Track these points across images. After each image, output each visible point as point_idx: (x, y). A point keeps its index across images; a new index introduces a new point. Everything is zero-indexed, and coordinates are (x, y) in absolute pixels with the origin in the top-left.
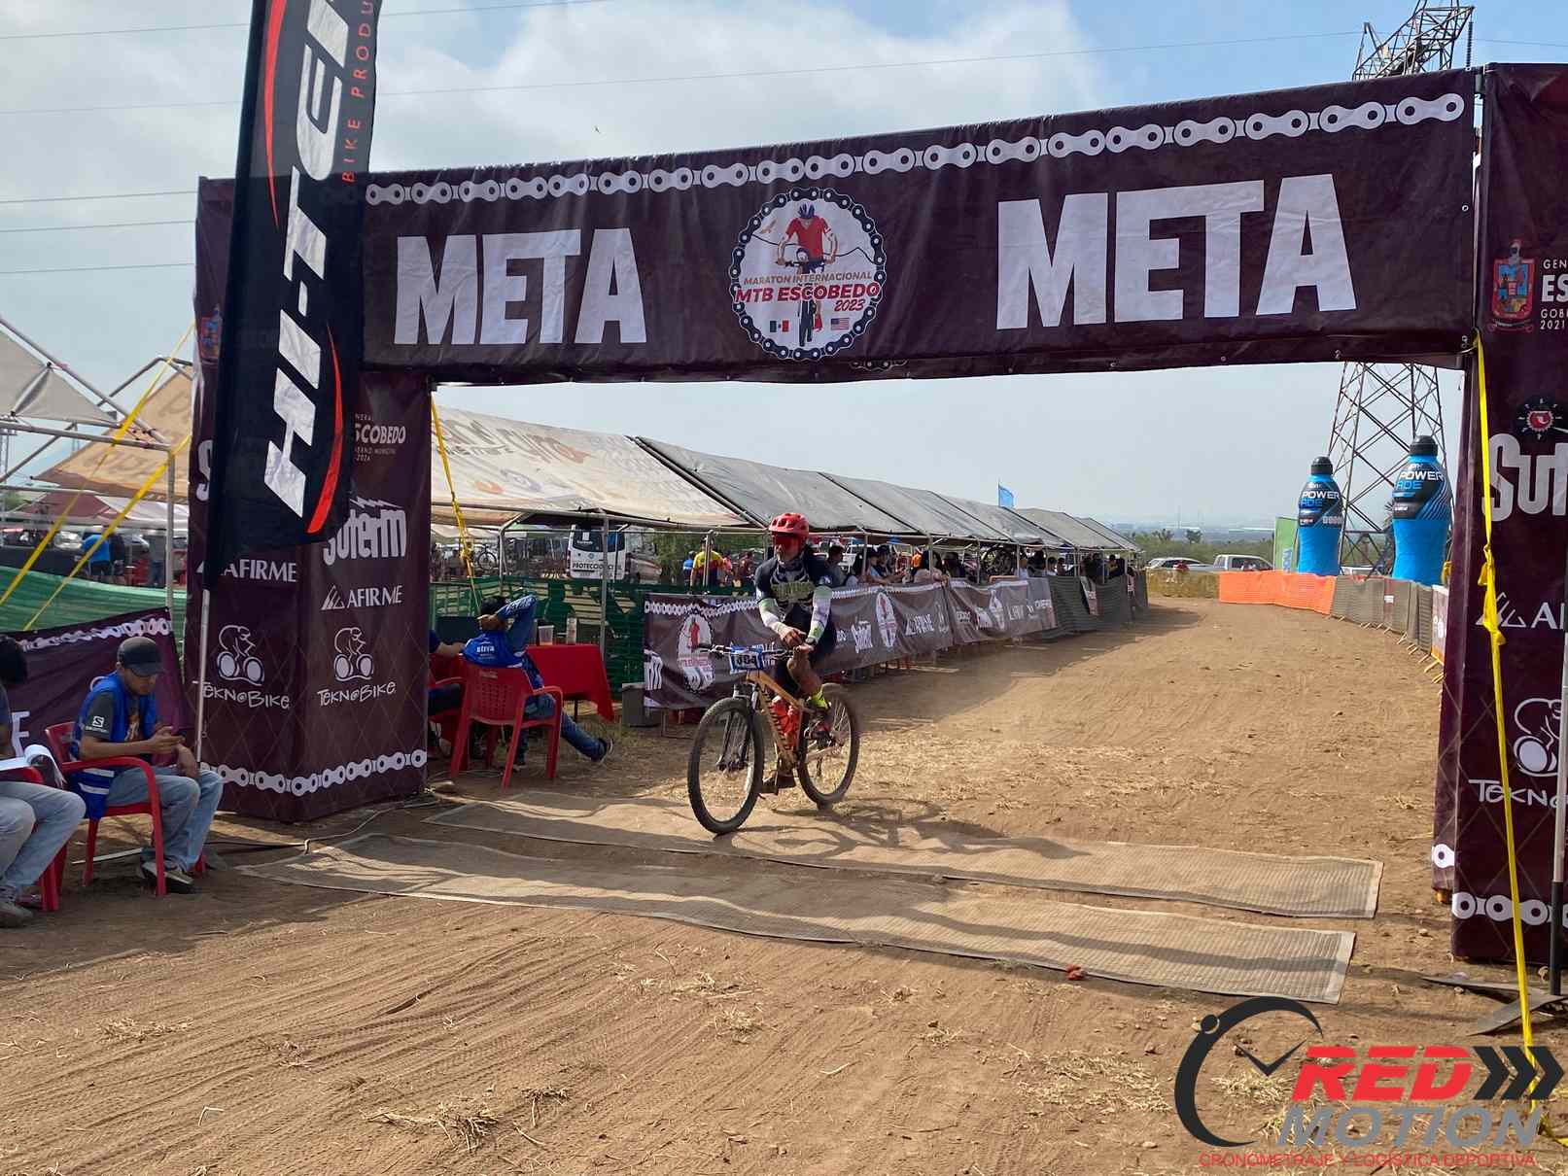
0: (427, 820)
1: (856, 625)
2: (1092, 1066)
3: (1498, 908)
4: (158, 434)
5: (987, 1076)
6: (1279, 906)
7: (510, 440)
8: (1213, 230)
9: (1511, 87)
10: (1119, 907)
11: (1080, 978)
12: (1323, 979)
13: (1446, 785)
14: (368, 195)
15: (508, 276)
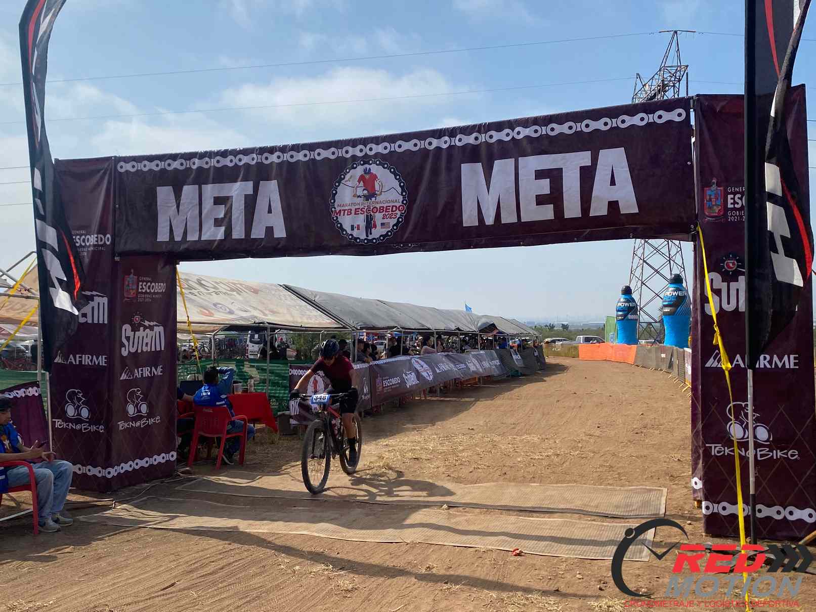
0: (176, 489)
2: (527, 599)
3: (724, 508)
4: (32, 291)
5: (474, 607)
6: (617, 513)
8: (567, 175)
9: (707, 105)
10: (538, 517)
11: (519, 555)
12: (641, 549)
13: (696, 447)
14: (142, 166)
15: (215, 204)
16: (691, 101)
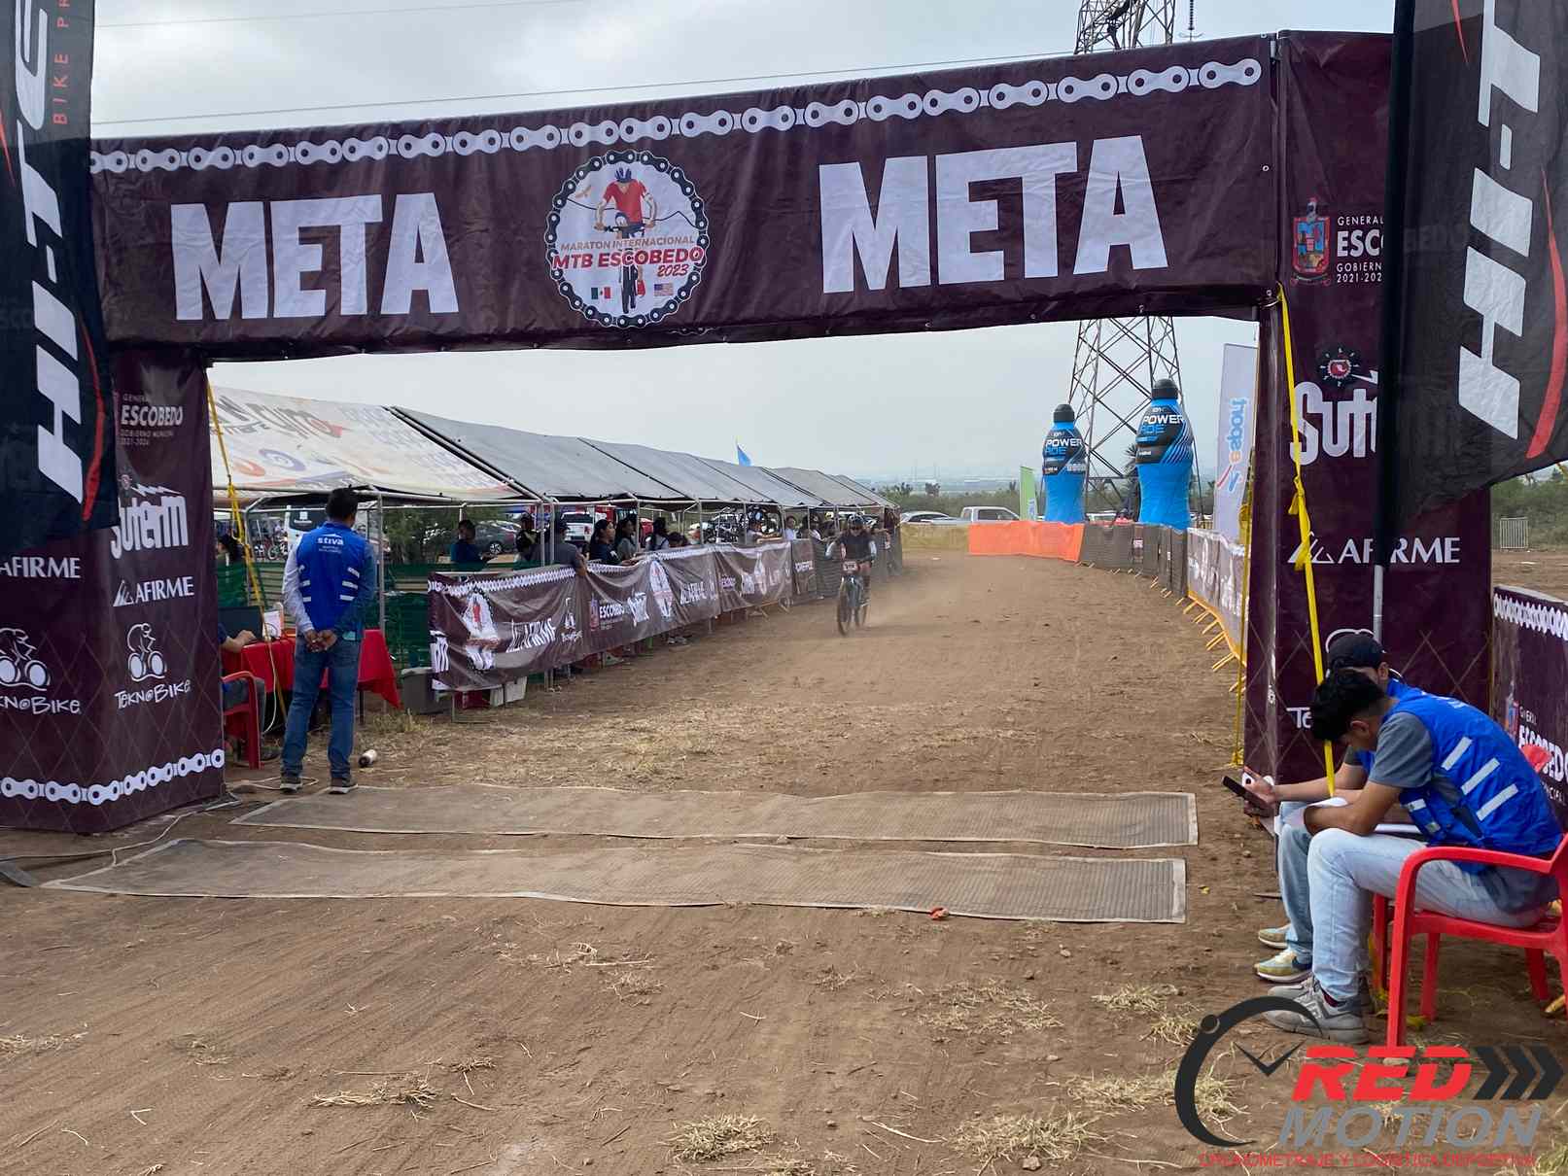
0: (233, 822)
1: (632, 597)
2: (981, 995)
6: (1108, 840)
7: (264, 417)
8: (1029, 191)
9: (1304, 53)
14: (139, 159)
15: (301, 244)
16: (1273, 43)
